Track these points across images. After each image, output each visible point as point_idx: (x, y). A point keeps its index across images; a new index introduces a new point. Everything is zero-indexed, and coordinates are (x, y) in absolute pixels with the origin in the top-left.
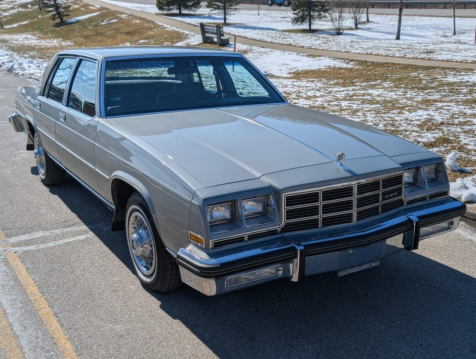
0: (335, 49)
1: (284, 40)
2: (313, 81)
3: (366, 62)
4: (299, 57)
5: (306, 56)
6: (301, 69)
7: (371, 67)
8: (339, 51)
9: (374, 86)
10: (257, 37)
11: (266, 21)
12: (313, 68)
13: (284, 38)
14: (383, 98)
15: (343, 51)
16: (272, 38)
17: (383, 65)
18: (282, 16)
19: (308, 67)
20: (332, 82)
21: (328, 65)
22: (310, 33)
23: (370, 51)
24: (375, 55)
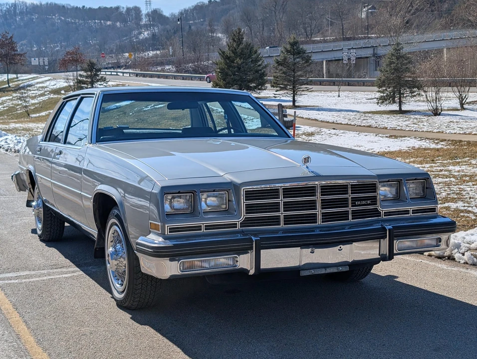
0: (425, 130)
1: (365, 121)
3: (461, 141)
4: (377, 138)
5: (387, 137)
6: (377, 151)
7: (465, 147)
8: (430, 132)
9: (459, 162)
10: (330, 119)
11: (347, 103)
12: (392, 149)
14: (463, 174)
15: (435, 131)
16: (350, 120)
18: (369, 97)
19: (387, 148)
21: (411, 145)
22: (399, 114)
23: (468, 131)
24: (475, 134)
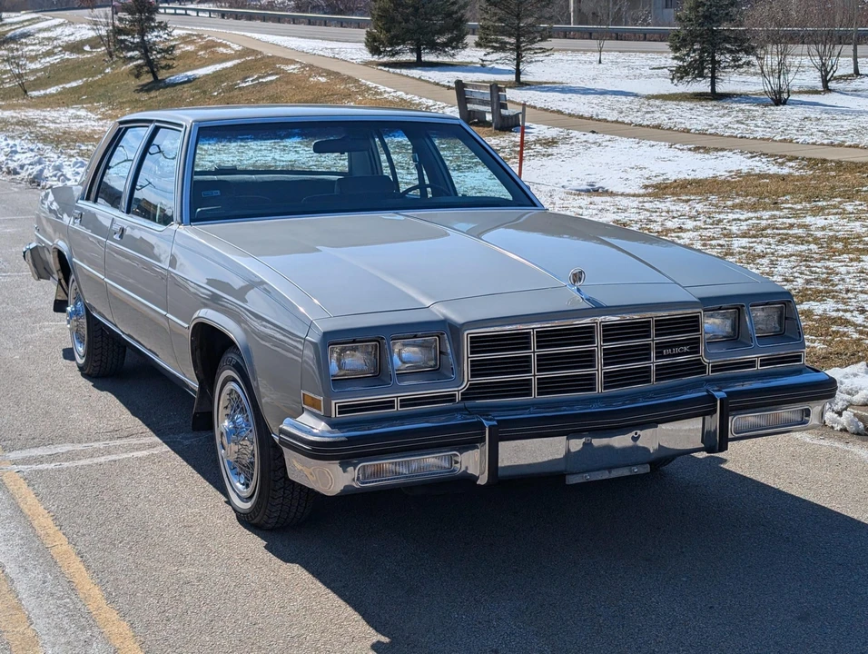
0: (759, 135)
1: (648, 116)
2: (687, 201)
3: (824, 161)
4: (672, 152)
5: (690, 150)
6: (673, 178)
7: (833, 173)
8: (768, 139)
9: (823, 208)
10: (586, 111)
11: (614, 77)
12: (700, 176)
13: (648, 112)
14: (831, 234)
15: (778, 138)
16: (621, 113)
17: (862, 167)
18: (656, 64)
19: (690, 173)
20: (729, 203)
21: (735, 168)
22: (711, 100)
24: (850, 146)
